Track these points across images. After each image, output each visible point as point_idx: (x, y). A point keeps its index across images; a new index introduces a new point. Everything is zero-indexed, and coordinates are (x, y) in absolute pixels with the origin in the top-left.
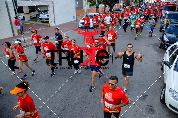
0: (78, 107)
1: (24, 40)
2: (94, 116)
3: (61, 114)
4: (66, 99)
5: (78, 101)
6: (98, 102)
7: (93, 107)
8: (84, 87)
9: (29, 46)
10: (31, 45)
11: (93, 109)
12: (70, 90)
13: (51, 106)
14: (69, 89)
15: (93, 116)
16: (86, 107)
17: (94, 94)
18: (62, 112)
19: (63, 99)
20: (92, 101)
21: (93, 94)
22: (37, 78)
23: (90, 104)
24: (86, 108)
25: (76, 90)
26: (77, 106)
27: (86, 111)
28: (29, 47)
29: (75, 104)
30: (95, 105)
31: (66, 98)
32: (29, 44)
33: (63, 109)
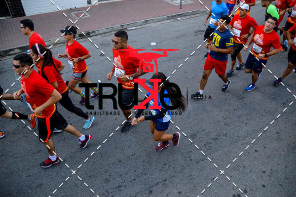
0: (243, 144)
1: (181, 4)
2: (268, 172)
3: (210, 143)
4: (225, 124)
5: (245, 134)
6: (284, 151)
7: (270, 156)
8: (264, 114)
9: (185, 16)
10: (189, 14)
11: (270, 159)
12: (235, 110)
13: (198, 125)
14: (236, 108)
15: (264, 172)
16: (256, 151)
17: (279, 135)
18: (212, 141)
19: (220, 121)
20: (270, 145)
21: (278, 133)
22: (186, 73)
23: (265, 148)
24: (256, 153)
25: (247, 114)
26: (242, 142)
27: (255, 157)
28: (185, 18)
29: (239, 137)
30: (275, 154)
31: (226, 121)
32: (187, 12)
33: (216, 137)
